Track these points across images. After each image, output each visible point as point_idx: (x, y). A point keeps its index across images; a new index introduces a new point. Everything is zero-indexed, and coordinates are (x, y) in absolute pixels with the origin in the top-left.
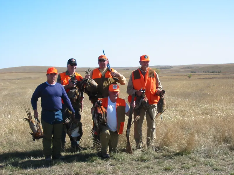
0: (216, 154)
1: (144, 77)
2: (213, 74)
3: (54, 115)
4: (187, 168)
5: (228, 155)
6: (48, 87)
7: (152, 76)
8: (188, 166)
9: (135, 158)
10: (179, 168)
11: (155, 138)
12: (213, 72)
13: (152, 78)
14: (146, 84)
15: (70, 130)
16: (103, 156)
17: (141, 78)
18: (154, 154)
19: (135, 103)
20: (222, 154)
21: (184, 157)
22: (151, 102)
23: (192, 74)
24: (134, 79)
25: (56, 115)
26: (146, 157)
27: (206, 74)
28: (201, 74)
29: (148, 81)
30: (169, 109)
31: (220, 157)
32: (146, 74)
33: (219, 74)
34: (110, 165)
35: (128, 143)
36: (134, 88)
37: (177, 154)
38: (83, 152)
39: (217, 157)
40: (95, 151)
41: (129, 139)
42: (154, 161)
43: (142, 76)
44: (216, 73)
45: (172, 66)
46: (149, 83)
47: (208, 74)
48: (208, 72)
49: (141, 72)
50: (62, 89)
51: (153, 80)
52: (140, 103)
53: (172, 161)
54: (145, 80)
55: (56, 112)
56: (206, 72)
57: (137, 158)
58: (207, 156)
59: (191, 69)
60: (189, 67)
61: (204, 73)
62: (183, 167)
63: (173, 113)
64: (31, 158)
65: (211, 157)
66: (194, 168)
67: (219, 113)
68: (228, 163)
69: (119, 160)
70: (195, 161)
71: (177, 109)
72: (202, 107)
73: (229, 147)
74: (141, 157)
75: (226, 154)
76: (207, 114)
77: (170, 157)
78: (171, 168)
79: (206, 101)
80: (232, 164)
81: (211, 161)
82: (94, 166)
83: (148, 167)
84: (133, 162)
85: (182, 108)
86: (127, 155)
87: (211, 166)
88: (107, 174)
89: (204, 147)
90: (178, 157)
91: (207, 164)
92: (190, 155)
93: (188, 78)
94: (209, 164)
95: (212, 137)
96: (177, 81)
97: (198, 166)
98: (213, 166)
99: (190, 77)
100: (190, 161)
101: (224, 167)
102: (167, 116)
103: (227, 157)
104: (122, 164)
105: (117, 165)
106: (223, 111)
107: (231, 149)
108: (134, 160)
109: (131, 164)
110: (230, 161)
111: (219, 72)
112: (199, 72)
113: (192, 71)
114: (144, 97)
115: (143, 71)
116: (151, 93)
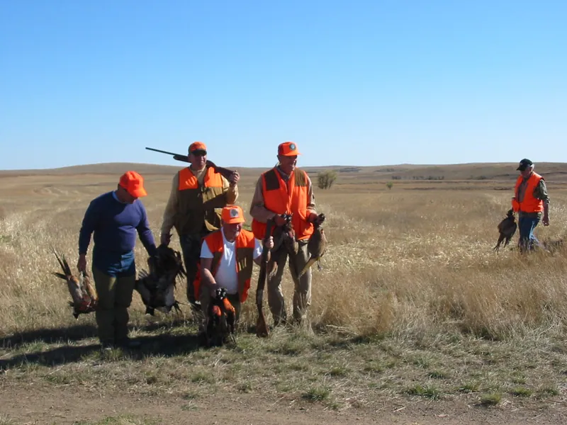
0: (436, 340)
1: (287, 186)
2: (431, 182)
4: (377, 370)
5: (460, 343)
7: (301, 183)
8: (378, 367)
9: (272, 346)
13: (299, 186)
14: (290, 201)
18: (311, 339)
19: (272, 241)
20: (447, 341)
21: (372, 346)
24: (267, 190)
25: (124, 259)
26: (295, 344)
29: (294, 194)
31: (444, 348)
32: (291, 179)
33: (441, 182)
34: (221, 360)
35: (261, 317)
36: (266, 207)
37: (358, 340)
39: (436, 346)
40: (194, 331)
42: (310, 355)
43: (282, 183)
44: (436, 180)
47: (422, 182)
48: (422, 177)
49: (280, 175)
51: (303, 190)
53: (347, 354)
55: (123, 254)
56: (418, 179)
57: (278, 347)
58: (417, 344)
59: (393, 172)
60: (389, 169)
61: (414, 181)
62: (368, 369)
63: (356, 252)
64: (67, 343)
65: (424, 347)
66: (391, 371)
67: (441, 254)
68: (460, 360)
69: (240, 350)
70: (394, 356)
71: (363, 244)
72: (409, 241)
73: (460, 325)
74: (286, 345)
75: (454, 340)
76: (418, 255)
77: (342, 345)
78: (344, 371)
79: (416, 231)
80: (468, 363)
81: (426, 355)
82: (190, 363)
83: (298, 368)
84: (269, 355)
85: (374, 242)
86: (257, 341)
87: (425, 367)
88: (214, 381)
89: (412, 325)
90: (359, 345)
91: (416, 363)
92: (383, 343)
93: (387, 188)
94: (422, 363)
95: (427, 304)
96: (367, 193)
97: (398, 366)
98: (428, 366)
99: (390, 187)
100: (383, 355)
101: (452, 370)
102: (345, 258)
103: (456, 348)
104: (245, 359)
105: (236, 361)
106: (447, 249)
107: (465, 331)
108: (272, 351)
109: (264, 360)
110: (463, 355)
111: (441, 178)
112: (406, 177)
113: (395, 176)
114: (290, 230)
115: (284, 174)
116: (300, 217)
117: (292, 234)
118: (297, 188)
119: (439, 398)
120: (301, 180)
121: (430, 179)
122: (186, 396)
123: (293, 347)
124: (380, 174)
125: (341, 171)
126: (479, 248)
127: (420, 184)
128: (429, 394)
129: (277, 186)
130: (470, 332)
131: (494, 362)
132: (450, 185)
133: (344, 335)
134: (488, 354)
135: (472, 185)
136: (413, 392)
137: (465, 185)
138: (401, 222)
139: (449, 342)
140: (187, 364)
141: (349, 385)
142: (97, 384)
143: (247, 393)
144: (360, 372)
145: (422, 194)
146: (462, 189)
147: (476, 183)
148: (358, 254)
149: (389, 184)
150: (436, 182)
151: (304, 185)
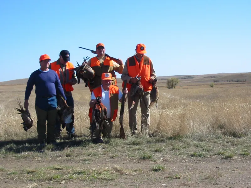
0: (209, 138)
1: (139, 64)
2: (238, 83)
3: (48, 101)
4: (177, 149)
5: (221, 138)
7: (147, 63)
8: (178, 148)
9: (127, 142)
10: (169, 150)
11: (150, 125)
12: (237, 81)
13: (146, 65)
14: (140, 71)
15: (63, 117)
17: (137, 65)
18: (147, 139)
20: (214, 138)
21: (177, 141)
22: (146, 89)
23: (215, 83)
24: (129, 66)
25: (50, 101)
26: (138, 140)
28: (224, 83)
29: (143, 68)
30: (177, 108)
31: (212, 141)
32: (142, 61)
33: (244, 83)
34: (102, 148)
35: (122, 129)
36: (128, 75)
37: (171, 138)
38: (78, 139)
39: (209, 140)
40: (89, 138)
41: (123, 125)
42: (146, 145)
43: (137, 63)
44: (241, 81)
45: (193, 76)
46: (144, 70)
47: (233, 83)
48: (232, 81)
49: (137, 59)
50: (56, 75)
51: (148, 67)
53: (165, 144)
54: (140, 67)
55: (49, 98)
56: (230, 82)
57: (130, 142)
58: (200, 140)
59: (214, 78)
60: (212, 77)
61: (227, 83)
62: (173, 149)
64: (25, 145)
65: (203, 141)
66: (184, 149)
68: (219, 145)
69: (111, 144)
70: (187, 144)
74: (134, 141)
75: (218, 138)
77: (162, 141)
78: (161, 150)
80: (223, 146)
82: (87, 150)
83: (139, 149)
84: (125, 145)
86: (120, 140)
87: (202, 147)
88: (98, 155)
90: (170, 140)
91: (197, 146)
92: (183, 139)
93: (210, 87)
94: (200, 146)
97: (188, 148)
100: (182, 144)
103: (219, 141)
104: (114, 147)
105: (109, 148)
109: (123, 147)
110: (221, 143)
111: (244, 81)
112: (222, 81)
113: (215, 80)
114: (140, 84)
115: (139, 59)
116: (145, 80)
117: (141, 86)
118: (145, 65)
119: (205, 157)
122: (85, 160)
123: (137, 142)
124: (207, 79)
125: (182, 78)
128: (200, 156)
130: (227, 134)
131: (236, 145)
134: (234, 142)
136: (193, 155)
140: (85, 150)
141: (163, 154)
142: (42, 158)
143: (114, 158)
149: (211, 85)
150: (241, 83)
151: (148, 65)
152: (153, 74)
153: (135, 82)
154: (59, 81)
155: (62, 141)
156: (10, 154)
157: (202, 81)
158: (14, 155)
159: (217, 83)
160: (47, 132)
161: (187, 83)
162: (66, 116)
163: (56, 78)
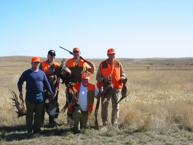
0: (168, 131)
1: (111, 67)
2: (168, 66)
3: (36, 96)
4: (144, 142)
5: (178, 133)
6: (33, 73)
7: (117, 66)
9: (101, 133)
11: (118, 117)
12: (168, 65)
13: (117, 68)
14: (112, 73)
15: (49, 110)
16: (75, 131)
17: (108, 68)
18: (117, 131)
22: (116, 87)
23: (151, 65)
24: (103, 68)
25: (38, 96)
27: (162, 66)
29: (114, 70)
30: (131, 94)
31: (172, 134)
32: (113, 64)
33: (173, 66)
34: (81, 138)
35: (96, 121)
36: (102, 76)
37: (137, 131)
38: (59, 128)
39: (169, 134)
40: (68, 127)
41: (97, 118)
42: (117, 137)
44: (170, 65)
45: (134, 59)
46: (114, 72)
48: (164, 64)
49: (108, 62)
50: (44, 75)
52: (107, 88)
53: (132, 136)
57: (103, 134)
58: (161, 133)
60: (148, 60)
61: (160, 66)
62: (141, 142)
63: (134, 97)
64: (15, 132)
65: (164, 134)
66: (150, 143)
67: (172, 98)
68: (178, 139)
69: (88, 135)
70: (151, 137)
71: (137, 94)
72: (157, 93)
73: (179, 126)
74: (107, 133)
75: (176, 132)
76: (161, 99)
77: (130, 133)
78: (131, 143)
79: (161, 88)
80: (181, 140)
81: (164, 137)
82: (67, 139)
83: (112, 142)
84: (100, 136)
85: (142, 93)
86: (95, 131)
87: (164, 141)
89: (159, 126)
90: (137, 133)
91: (160, 140)
92: (147, 132)
93: (147, 69)
95: (165, 117)
96: (138, 71)
97: (153, 141)
98: (165, 141)
99: (148, 68)
100: (147, 137)
101: (175, 143)
102: (129, 100)
103: (177, 135)
104: (90, 138)
105: (87, 139)
106: (175, 97)
107: (181, 128)
108: (101, 135)
109: (98, 138)
110: (179, 137)
111: (173, 64)
112: (156, 64)
113: (151, 63)
114: (110, 84)
115: (110, 62)
116: (116, 80)
117: (112, 86)
118: (115, 68)
120: (118, 65)
121: (167, 65)
123: (110, 134)
124: (143, 62)
125: (125, 61)
126: (189, 96)
127: (163, 67)
129: (107, 67)
130: (183, 128)
131: (192, 140)
132: (178, 68)
133: (130, 130)
134: (190, 137)
135: (188, 68)
137: (184, 68)
138: (154, 85)
139: (174, 132)
140: (66, 140)
144: (138, 143)
145: (163, 72)
146: (183, 70)
147: (190, 67)
148: (135, 98)
149: (148, 67)
150: (170, 66)
151: (118, 67)
152: (123, 75)
153: (107, 82)
154: (47, 79)
155: (46, 129)
156: (3, 142)
157: (140, 63)
158: (6, 142)
159: (152, 65)
160: (33, 122)
161: (129, 64)
162: (52, 109)
163: (44, 77)
